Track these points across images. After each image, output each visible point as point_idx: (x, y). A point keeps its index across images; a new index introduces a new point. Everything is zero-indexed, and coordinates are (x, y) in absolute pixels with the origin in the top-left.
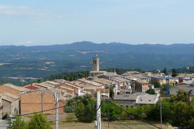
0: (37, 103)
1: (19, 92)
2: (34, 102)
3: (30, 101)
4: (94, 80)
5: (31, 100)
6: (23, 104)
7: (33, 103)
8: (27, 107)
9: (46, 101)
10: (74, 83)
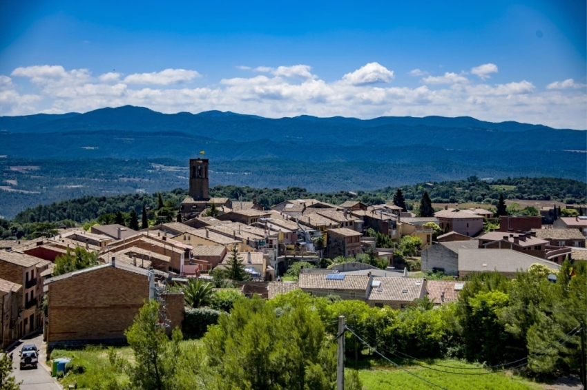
0: (101, 305)
1: (16, 270)
2: (90, 301)
3: (79, 301)
4: (212, 227)
5: (82, 298)
6: (55, 311)
7: (89, 305)
8: (67, 319)
9: (127, 299)
10: (164, 238)
